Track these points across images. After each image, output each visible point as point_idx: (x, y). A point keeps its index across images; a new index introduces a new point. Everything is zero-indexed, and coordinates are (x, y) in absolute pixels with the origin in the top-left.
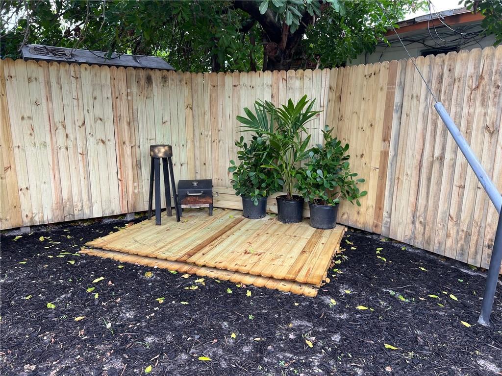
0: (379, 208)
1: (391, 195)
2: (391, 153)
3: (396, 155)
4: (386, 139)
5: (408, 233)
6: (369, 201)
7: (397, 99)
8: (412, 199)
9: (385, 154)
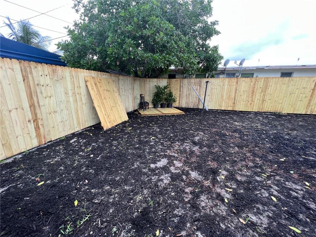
0: (179, 103)
1: (182, 100)
2: (181, 94)
3: (182, 94)
4: (180, 91)
5: (185, 106)
6: (178, 102)
7: (182, 85)
8: (185, 100)
9: (180, 94)
